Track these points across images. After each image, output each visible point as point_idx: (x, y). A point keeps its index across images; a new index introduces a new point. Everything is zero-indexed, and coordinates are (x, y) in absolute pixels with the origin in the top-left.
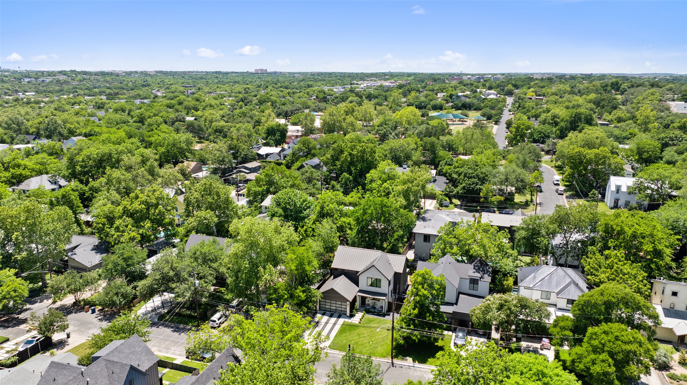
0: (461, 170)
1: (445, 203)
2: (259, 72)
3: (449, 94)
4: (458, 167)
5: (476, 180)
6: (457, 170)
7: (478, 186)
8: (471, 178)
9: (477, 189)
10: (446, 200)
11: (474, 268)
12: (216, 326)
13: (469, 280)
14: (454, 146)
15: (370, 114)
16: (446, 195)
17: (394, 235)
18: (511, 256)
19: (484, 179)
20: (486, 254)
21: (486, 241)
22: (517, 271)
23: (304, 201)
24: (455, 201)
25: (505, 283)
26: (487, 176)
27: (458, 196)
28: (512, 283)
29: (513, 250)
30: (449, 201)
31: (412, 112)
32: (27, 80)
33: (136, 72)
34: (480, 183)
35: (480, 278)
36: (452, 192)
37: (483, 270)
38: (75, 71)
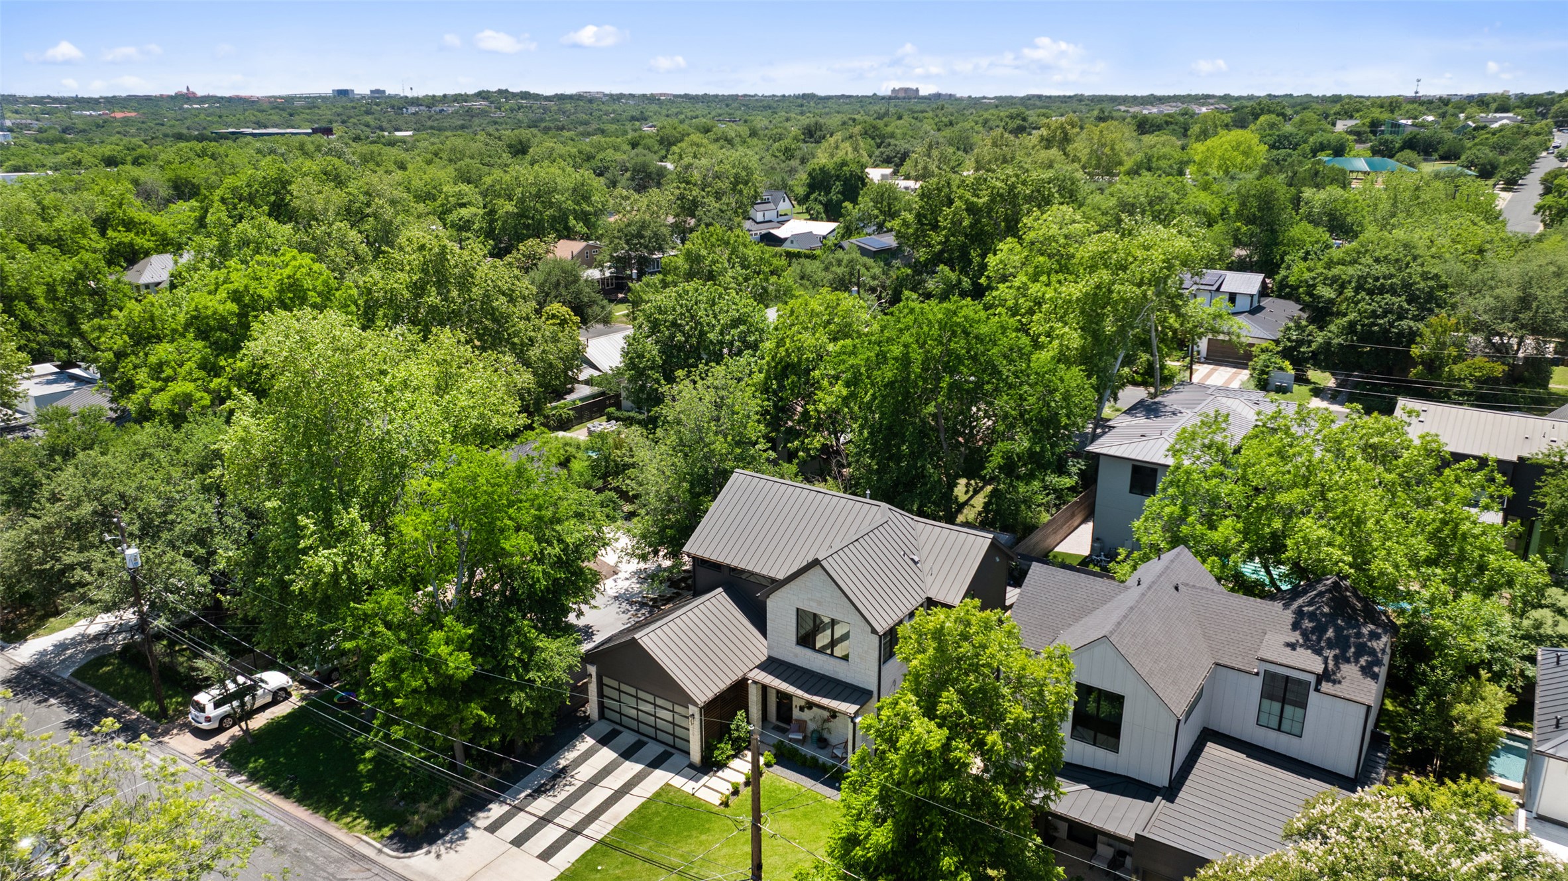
0: (1351, 270)
1: (1277, 378)
2: (901, 95)
3: (1367, 121)
4: (1342, 262)
5: (1399, 301)
6: (1336, 271)
7: (1404, 324)
8: (1382, 290)
9: (1401, 334)
10: (1281, 369)
11: (1295, 626)
12: (205, 726)
13: (1259, 681)
14: (1349, 219)
15: (1112, 149)
16: (1286, 354)
17: (994, 450)
18: (1510, 583)
19: (1430, 297)
20: (1361, 564)
21: (1368, 501)
22: (1532, 659)
23: (735, 323)
24: (1314, 375)
25: (1460, 708)
26: (1445, 287)
27: (1325, 358)
28: (1501, 717)
29: (1525, 557)
30: (1291, 371)
31: (1239, 144)
32: (413, 109)
33: (632, 96)
34: (1413, 310)
35: (1320, 679)
36: (1310, 343)
37: (1340, 643)
38: (507, 91)
